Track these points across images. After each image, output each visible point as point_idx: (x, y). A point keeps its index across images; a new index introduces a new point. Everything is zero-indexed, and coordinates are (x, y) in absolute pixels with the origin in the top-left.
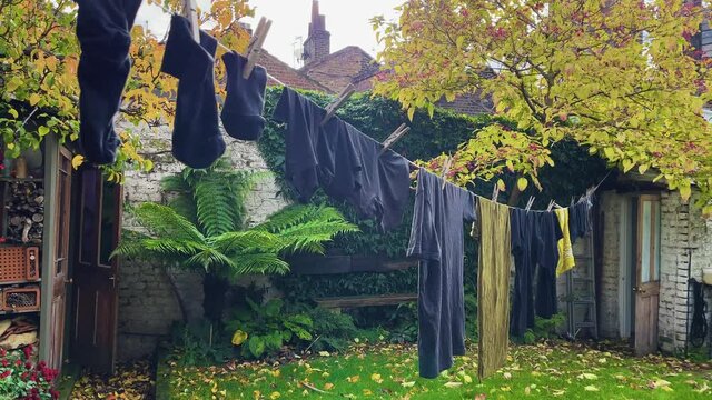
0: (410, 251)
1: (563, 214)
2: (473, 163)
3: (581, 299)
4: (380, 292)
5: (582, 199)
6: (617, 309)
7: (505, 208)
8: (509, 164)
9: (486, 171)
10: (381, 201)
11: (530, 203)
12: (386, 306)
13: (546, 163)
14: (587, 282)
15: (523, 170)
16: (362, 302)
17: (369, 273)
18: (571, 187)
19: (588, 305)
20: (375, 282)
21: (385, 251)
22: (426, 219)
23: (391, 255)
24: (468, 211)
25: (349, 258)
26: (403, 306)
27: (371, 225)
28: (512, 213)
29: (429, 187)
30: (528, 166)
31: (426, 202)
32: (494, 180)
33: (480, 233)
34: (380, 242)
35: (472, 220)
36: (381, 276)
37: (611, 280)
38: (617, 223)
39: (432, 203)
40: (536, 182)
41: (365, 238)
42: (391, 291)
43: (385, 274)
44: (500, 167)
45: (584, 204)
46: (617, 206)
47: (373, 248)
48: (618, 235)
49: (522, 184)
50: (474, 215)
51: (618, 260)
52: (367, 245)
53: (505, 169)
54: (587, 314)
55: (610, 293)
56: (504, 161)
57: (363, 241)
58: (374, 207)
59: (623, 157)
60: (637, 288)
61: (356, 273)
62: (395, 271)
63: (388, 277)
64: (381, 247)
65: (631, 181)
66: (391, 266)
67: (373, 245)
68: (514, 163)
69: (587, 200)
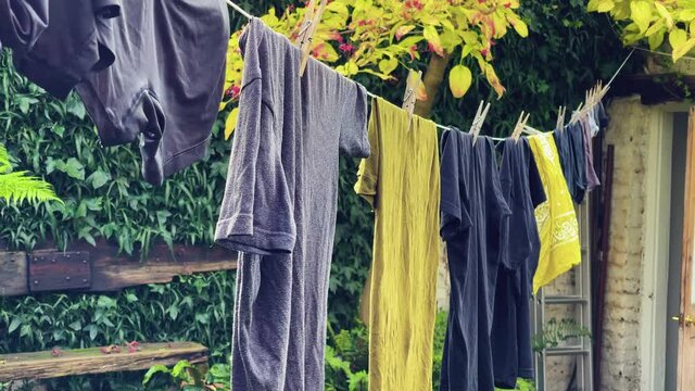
0: (223, 228)
1: (544, 145)
2: (345, 35)
3: (561, 344)
4: (101, 341)
5: (577, 115)
6: (636, 363)
7: (430, 127)
8: (430, 35)
9: (380, 53)
10: (161, 101)
11: (480, 119)
12: (115, 374)
13: (511, 30)
14: (574, 305)
15: (459, 49)
16: (55, 366)
17: (74, 295)
18: (544, 88)
19: (575, 357)
20: (87, 315)
21: (113, 241)
22: (263, 150)
23: (129, 250)
24: (351, 132)
25: (20, 260)
26: (158, 374)
27: (80, 175)
28: (444, 139)
29: (271, 69)
30: (470, 37)
31: (266, 104)
32: (400, 74)
33: (377, 187)
34: (101, 218)
35: (360, 154)
36: (105, 301)
37: (624, 300)
38: (640, 171)
39: (277, 107)
40: (491, 74)
41: (64, 207)
42: (130, 337)
43: (111, 294)
44: (412, 41)
45: (580, 127)
46: (641, 131)
47: (84, 233)
48: (642, 198)
49: (460, 80)
50: (365, 144)
51: (639, 254)
52: (69, 225)
53: (424, 47)
54: (573, 377)
55: (622, 328)
56: (420, 28)
57: (58, 214)
58: (140, 113)
59: (670, 24)
60: (681, 317)
61: (39, 296)
62: (140, 289)
63: (122, 301)
64: (105, 230)
65: (675, 74)
66: (130, 275)
67: (86, 224)
68: (440, 30)
69: (586, 115)
